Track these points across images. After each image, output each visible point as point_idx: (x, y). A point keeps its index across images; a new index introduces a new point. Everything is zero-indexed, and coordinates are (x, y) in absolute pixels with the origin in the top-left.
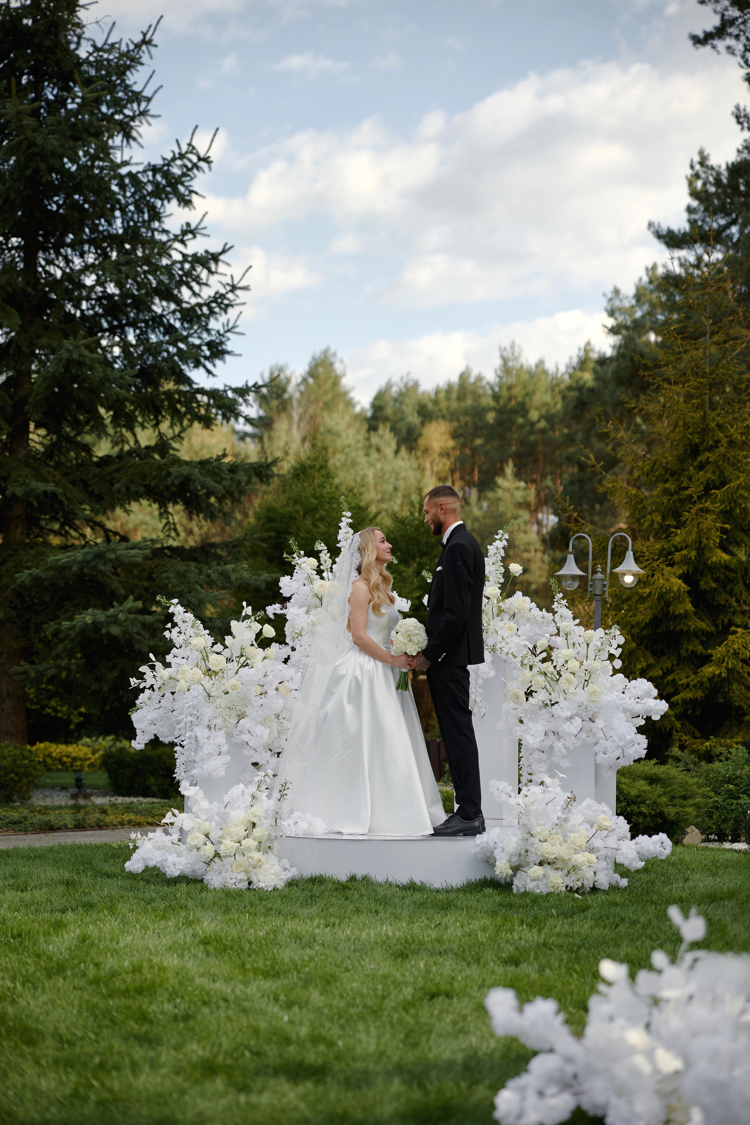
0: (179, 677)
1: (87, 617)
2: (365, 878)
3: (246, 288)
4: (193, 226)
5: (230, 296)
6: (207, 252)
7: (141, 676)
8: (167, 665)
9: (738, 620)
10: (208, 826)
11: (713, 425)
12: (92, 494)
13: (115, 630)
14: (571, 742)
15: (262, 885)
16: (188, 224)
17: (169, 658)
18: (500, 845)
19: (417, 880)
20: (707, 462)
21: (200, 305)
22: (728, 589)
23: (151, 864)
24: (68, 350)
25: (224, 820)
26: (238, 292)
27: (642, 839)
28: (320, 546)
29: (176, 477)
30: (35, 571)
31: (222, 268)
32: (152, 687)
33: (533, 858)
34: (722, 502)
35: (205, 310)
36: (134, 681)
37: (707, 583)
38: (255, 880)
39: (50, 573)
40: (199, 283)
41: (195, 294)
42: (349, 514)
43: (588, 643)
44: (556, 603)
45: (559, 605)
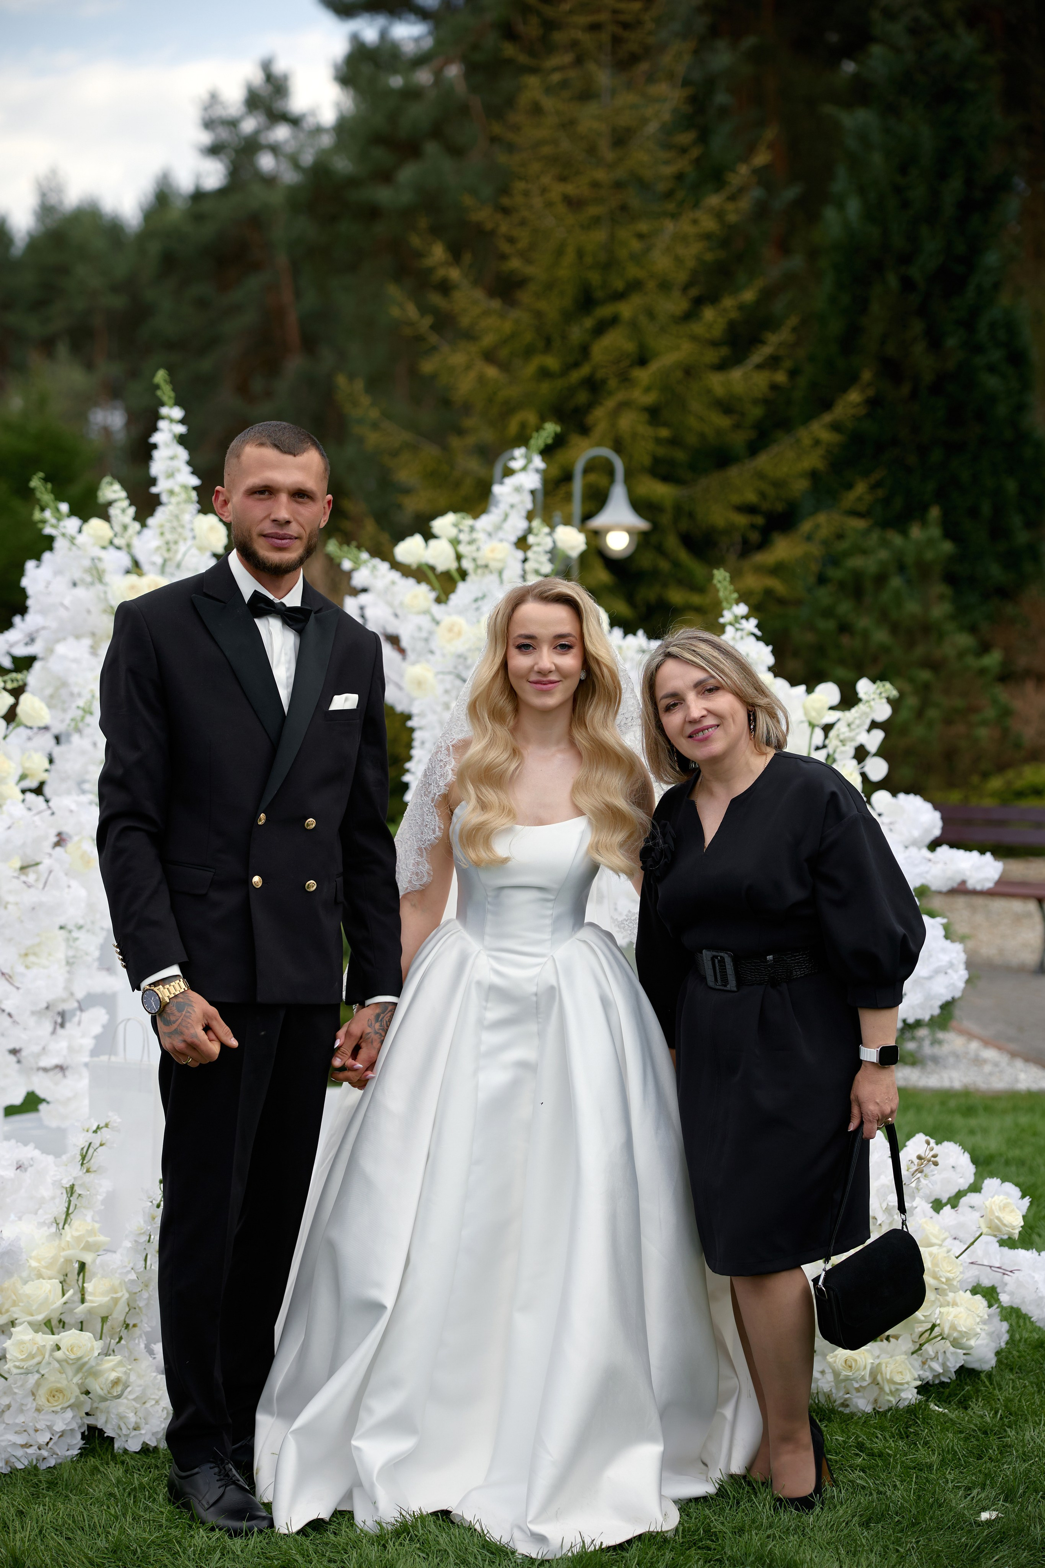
11: (624, 254)
28: (112, 491)
42: (177, 413)
43: (815, 722)
44: (729, 630)
45: (739, 633)
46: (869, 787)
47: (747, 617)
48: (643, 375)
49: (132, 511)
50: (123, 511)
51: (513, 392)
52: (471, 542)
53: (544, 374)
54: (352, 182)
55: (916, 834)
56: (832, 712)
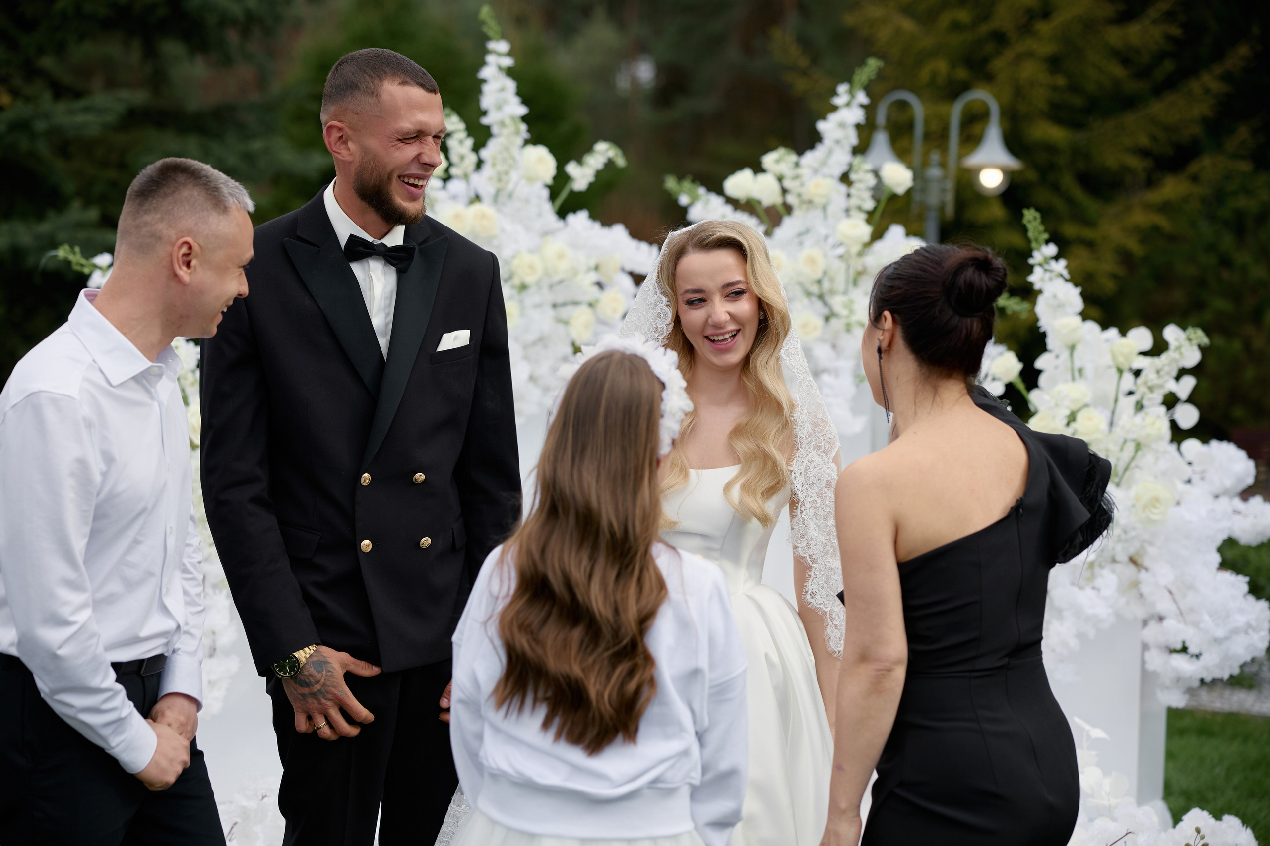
42: (504, 47)
43: (1125, 367)
44: (1038, 270)
45: (1048, 275)
46: (1178, 434)
47: (1056, 258)
48: (1044, 28)
49: (469, 142)
50: (461, 142)
51: (927, 43)
52: (797, 177)
53: (956, 26)
55: (1228, 483)
56: (1142, 358)
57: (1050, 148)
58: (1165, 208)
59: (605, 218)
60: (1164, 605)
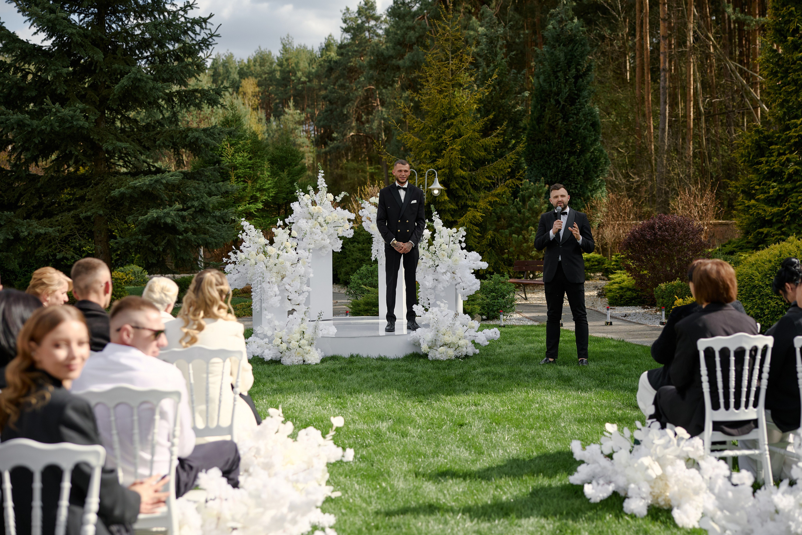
0: (250, 257)
1: (153, 213)
2: (357, 356)
3: (218, 36)
4: (191, 3)
5: (210, 40)
6: (200, 17)
7: (229, 257)
8: (241, 251)
9: (469, 203)
10: (280, 334)
11: (455, 105)
12: (144, 146)
13: (169, 220)
14: (446, 284)
15: (309, 362)
16: (188, 2)
17: (241, 247)
18: (422, 337)
19: (382, 355)
20: (452, 124)
21: (194, 45)
22: (463, 187)
23: (256, 355)
24: (134, 73)
25: (290, 331)
26: (214, 38)
27: (486, 331)
28: (310, 188)
29: (192, 138)
30: (122, 189)
31: (209, 26)
32: (234, 263)
33: (439, 343)
34: (461, 145)
35: (197, 47)
36: (225, 260)
37: (454, 185)
38: (306, 359)
39: (130, 190)
40: (194, 33)
41: (193, 39)
42: (322, 171)
43: (451, 235)
45: (436, 218)
46: (462, 249)
47: (437, 214)
48: (458, 141)
49: (314, 192)
50: (312, 192)
51: (423, 145)
54: (391, 57)
56: (454, 234)
57: (463, 177)
58: (498, 195)
59: (344, 208)
60: (459, 280)
